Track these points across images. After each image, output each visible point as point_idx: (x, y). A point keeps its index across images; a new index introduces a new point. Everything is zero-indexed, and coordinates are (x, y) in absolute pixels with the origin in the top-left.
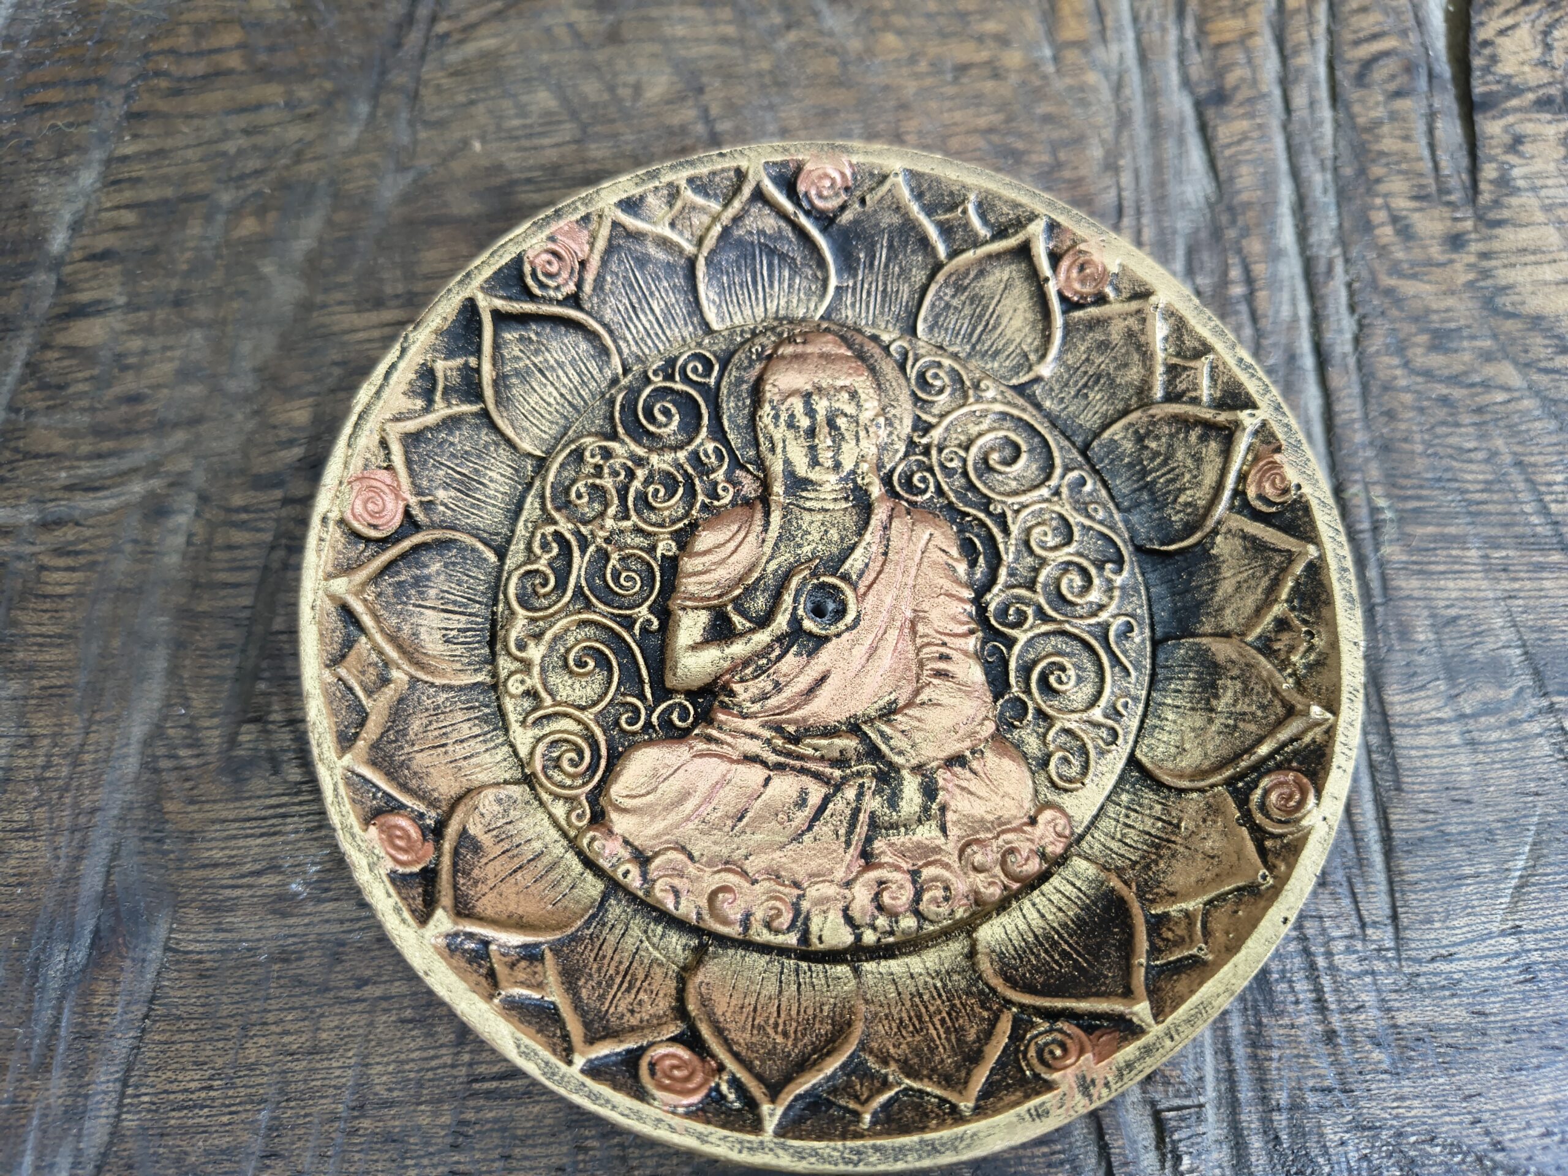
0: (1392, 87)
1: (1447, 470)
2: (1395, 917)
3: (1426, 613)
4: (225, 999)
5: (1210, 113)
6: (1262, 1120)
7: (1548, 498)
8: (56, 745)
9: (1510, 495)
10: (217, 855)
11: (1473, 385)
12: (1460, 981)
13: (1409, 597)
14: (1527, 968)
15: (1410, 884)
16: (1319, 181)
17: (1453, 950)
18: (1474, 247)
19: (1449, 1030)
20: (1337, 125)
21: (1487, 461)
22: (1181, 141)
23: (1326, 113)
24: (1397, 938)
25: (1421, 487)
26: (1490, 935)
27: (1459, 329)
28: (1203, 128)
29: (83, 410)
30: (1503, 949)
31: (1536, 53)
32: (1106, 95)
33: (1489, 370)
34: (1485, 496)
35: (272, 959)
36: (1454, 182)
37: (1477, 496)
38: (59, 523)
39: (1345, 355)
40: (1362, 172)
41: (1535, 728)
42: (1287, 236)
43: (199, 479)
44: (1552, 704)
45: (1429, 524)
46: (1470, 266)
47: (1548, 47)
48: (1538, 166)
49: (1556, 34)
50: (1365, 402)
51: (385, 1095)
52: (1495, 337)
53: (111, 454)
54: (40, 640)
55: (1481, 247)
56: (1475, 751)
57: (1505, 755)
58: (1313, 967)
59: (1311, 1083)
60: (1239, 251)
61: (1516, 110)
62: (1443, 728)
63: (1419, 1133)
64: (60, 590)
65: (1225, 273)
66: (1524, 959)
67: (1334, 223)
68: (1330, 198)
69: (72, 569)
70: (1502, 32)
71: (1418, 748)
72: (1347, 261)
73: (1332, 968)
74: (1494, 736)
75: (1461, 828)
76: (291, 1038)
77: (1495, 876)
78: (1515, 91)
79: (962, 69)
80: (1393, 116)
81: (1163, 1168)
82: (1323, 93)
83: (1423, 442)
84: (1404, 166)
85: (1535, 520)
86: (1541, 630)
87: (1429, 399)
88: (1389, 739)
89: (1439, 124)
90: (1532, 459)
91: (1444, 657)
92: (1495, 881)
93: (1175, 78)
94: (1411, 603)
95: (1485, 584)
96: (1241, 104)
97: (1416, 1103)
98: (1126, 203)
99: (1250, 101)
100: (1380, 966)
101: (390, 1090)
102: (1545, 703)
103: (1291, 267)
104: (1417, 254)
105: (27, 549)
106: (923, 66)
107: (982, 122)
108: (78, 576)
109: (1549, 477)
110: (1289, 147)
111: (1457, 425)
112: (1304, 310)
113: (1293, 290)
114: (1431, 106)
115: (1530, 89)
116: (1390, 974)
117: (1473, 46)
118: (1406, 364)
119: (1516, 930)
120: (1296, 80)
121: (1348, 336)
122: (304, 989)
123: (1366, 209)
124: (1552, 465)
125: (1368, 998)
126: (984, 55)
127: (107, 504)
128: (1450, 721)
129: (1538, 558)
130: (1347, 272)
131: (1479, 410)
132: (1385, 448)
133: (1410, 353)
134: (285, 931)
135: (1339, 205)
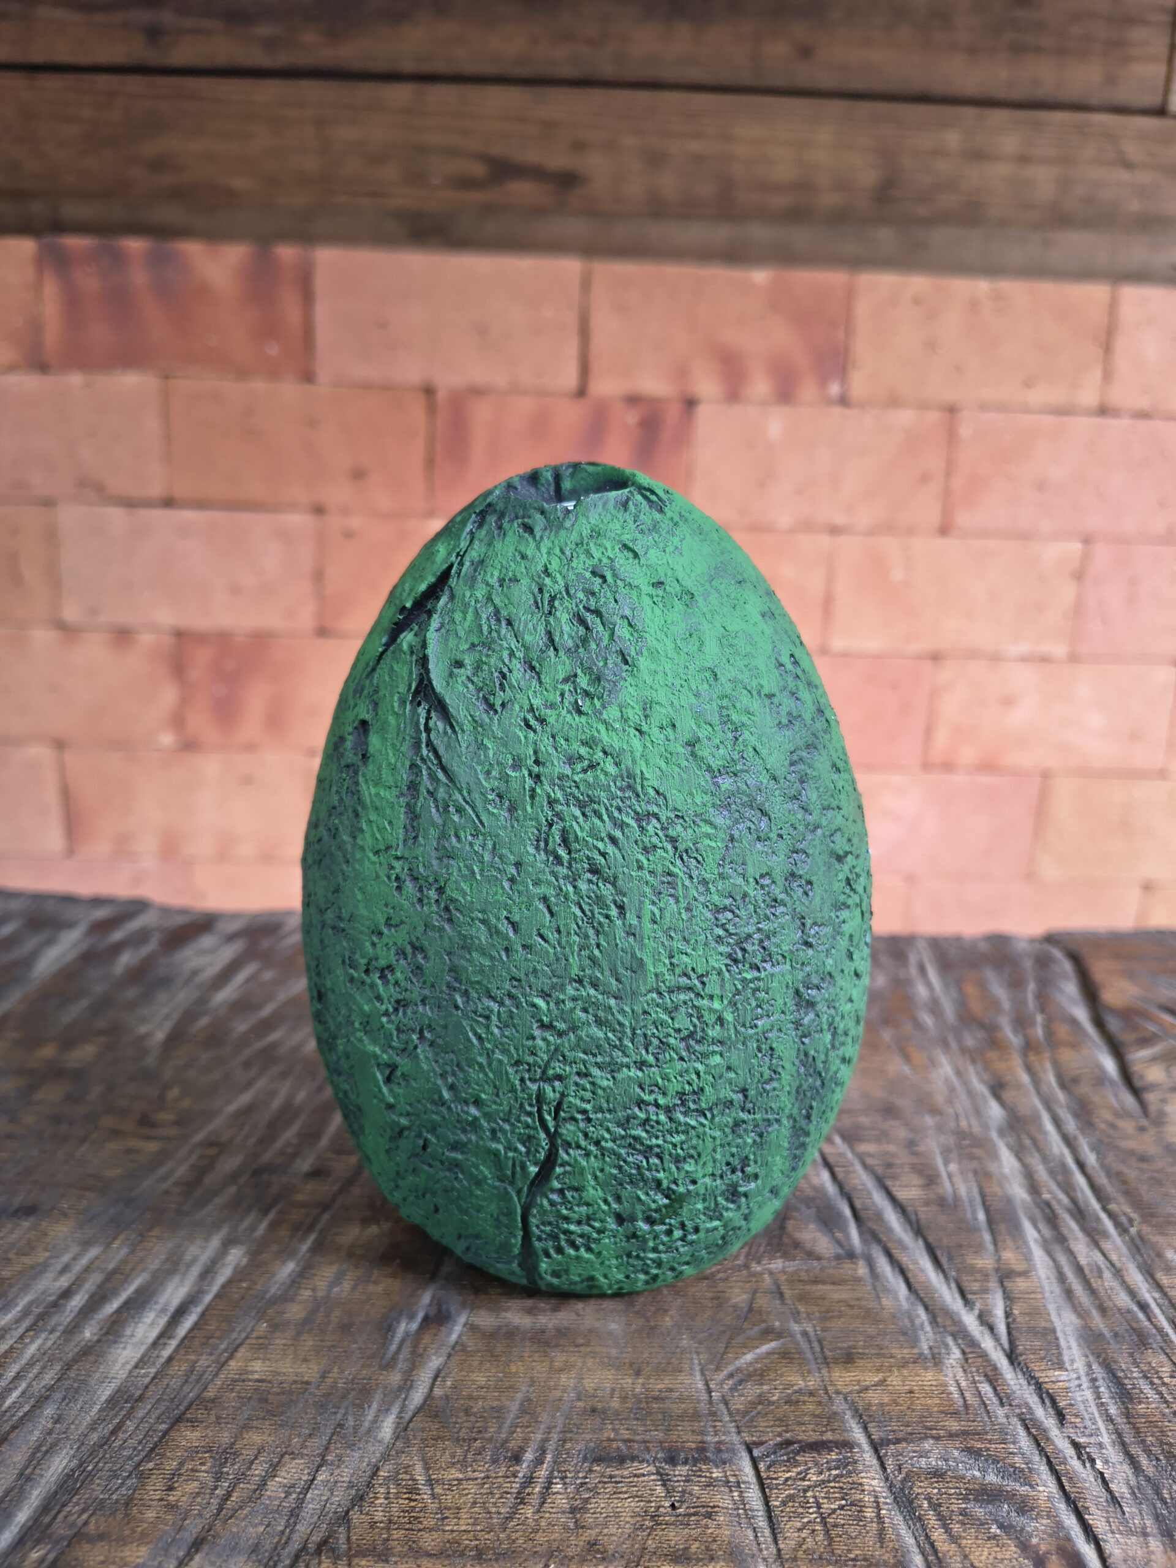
0: (1091, 1084)
5: (997, 1091)
6: (1144, 1451)
11: (1168, 1173)
16: (1062, 1111)
18: (1152, 1131)
20: (1066, 1095)
22: (985, 1098)
23: (1059, 1091)
27: (1153, 1156)
31: (1165, 1075)
32: (942, 1082)
36: (1134, 1112)
39: (1093, 1163)
40: (1084, 1108)
42: (1049, 1126)
46: (1152, 1136)
50: (1110, 1178)
55: (1156, 1130)
58: (1152, 1383)
60: (1026, 1132)
61: (1160, 1091)
67: (1074, 1124)
68: (1070, 1117)
70: (1145, 1069)
72: (1085, 1135)
73: (1164, 1384)
76: (537, 1364)
78: (1158, 1086)
80: (1095, 1092)
81: (1085, 1467)
82: (1056, 1085)
83: (1147, 1191)
84: (1106, 1106)
87: (1145, 1177)
88: (1164, 1294)
89: (1120, 1095)
93: (976, 1080)
96: (1013, 1087)
99: (1018, 1087)
103: (1055, 1136)
104: (1121, 1132)
110: (1042, 1100)
112: (1066, 1152)
113: (1059, 1143)
114: (1114, 1090)
115: (1166, 1085)
117: (1132, 1073)
118: (1128, 1166)
120: (1040, 1082)
121: (1093, 1158)
123: (1090, 1119)
130: (1086, 1138)
132: (1126, 1192)
133: (1128, 1163)
135: (1075, 1118)
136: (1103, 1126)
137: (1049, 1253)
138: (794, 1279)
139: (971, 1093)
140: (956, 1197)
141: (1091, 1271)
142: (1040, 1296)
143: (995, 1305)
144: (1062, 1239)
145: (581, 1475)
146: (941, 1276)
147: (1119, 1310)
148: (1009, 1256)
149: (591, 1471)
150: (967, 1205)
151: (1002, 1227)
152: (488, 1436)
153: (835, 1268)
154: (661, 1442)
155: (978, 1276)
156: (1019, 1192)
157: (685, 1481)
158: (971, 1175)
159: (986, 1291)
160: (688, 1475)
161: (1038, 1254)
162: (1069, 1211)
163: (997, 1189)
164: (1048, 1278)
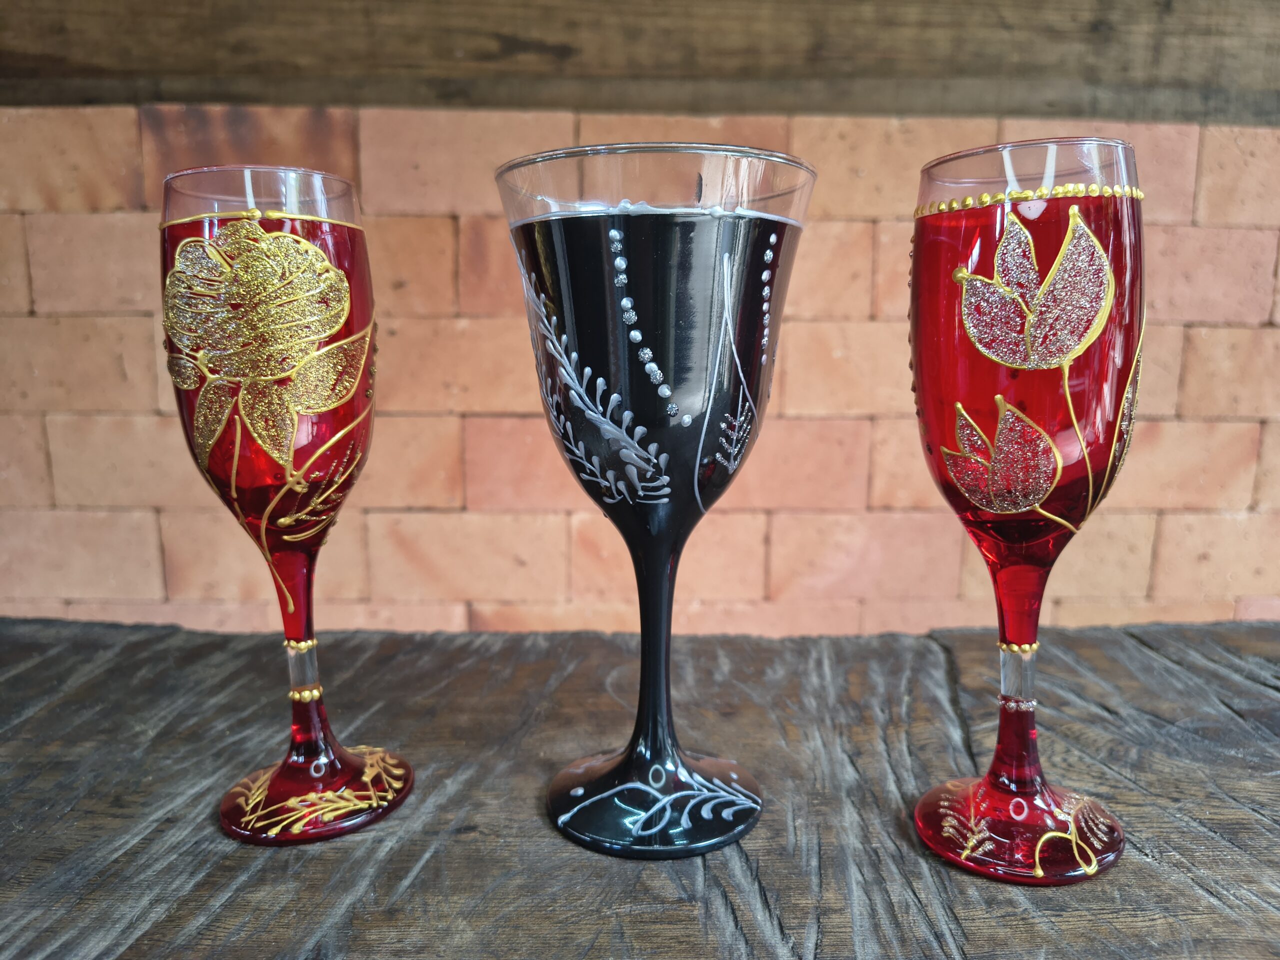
137: (867, 893)
138: (637, 920)
139: (831, 761)
140: (797, 847)
141: (900, 907)
142: (849, 930)
143: (808, 938)
144: (880, 881)
146: (767, 914)
147: (917, 940)
148: (830, 896)
150: (804, 853)
151: (830, 871)
153: (675, 910)
155: (799, 914)
156: (853, 841)
158: (814, 828)
159: (802, 926)
161: (857, 893)
162: (893, 857)
163: (834, 840)
164: (861, 915)
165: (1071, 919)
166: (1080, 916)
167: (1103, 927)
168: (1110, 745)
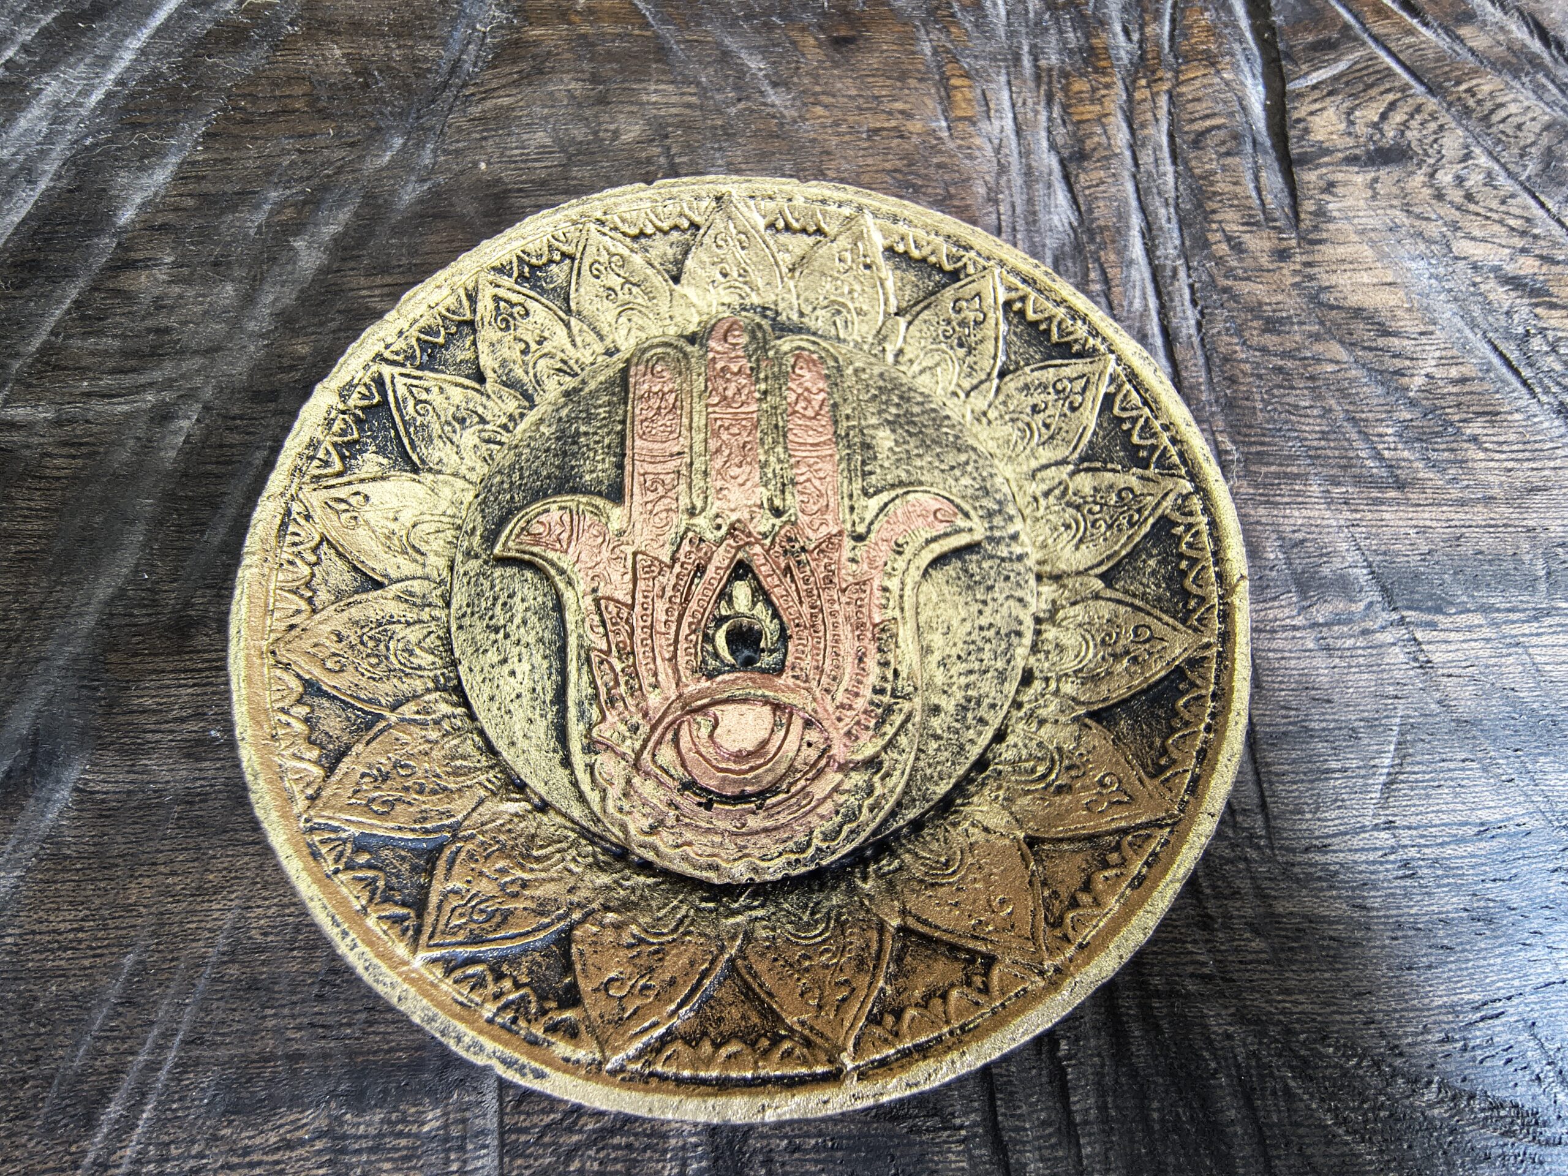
0: (1223, 150)
1: (1286, 422)
2: (1264, 806)
3: (1274, 536)
4: (119, 839)
5: (1072, 168)
6: (1140, 1006)
7: (1380, 446)
8: (17, 601)
9: (1346, 444)
10: (149, 702)
11: (1305, 358)
12: (1337, 873)
13: (1258, 523)
14: (1406, 864)
15: (1277, 774)
16: (1163, 214)
17: (1326, 841)
18: (1298, 258)
19: (1331, 923)
20: (1177, 175)
21: (1322, 417)
22: (1049, 186)
23: (1169, 169)
24: (1268, 826)
25: (1264, 435)
26: (1363, 829)
27: (1289, 317)
28: (1066, 177)
29: (114, 336)
30: (1378, 844)
31: (1343, 126)
32: (989, 152)
33: (1319, 348)
34: (1323, 443)
35: (176, 801)
36: (1278, 214)
37: (1315, 443)
38: (70, 421)
39: (1190, 337)
40: (1199, 205)
41: (1388, 637)
42: (1137, 250)
43: (208, 393)
44: (1403, 618)
45: (1272, 464)
46: (1295, 272)
47: (1351, 123)
48: (1349, 202)
49: (1357, 113)
50: (1209, 371)
51: (259, 938)
52: (1322, 323)
53: (133, 370)
54: (27, 513)
55: (1305, 258)
56: (1331, 656)
57: (1361, 660)
59: (1190, 969)
60: (1097, 260)
61: (1327, 164)
62: (1298, 634)
63: (1308, 1031)
64: (55, 473)
65: (1087, 275)
66: (1401, 855)
67: (1177, 242)
68: (1174, 225)
69: (74, 457)
70: (1312, 113)
71: (1274, 651)
72: (1189, 268)
74: (1349, 643)
75: (1324, 725)
76: (177, 879)
77: (1363, 772)
78: (1327, 152)
79: (876, 131)
80: (1224, 168)
82: (1166, 153)
83: (1263, 400)
84: (1236, 202)
85: (1370, 463)
86: (1385, 553)
87: (1266, 368)
89: (1263, 174)
90: (1364, 416)
91: (1294, 573)
92: (1363, 777)
93: (1045, 144)
94: (1259, 528)
95: (1328, 514)
96: (1098, 161)
97: (1301, 998)
98: (1004, 224)
99: (1107, 158)
100: (1254, 854)
101: (265, 934)
102: (1395, 616)
103: (1141, 273)
104: (1249, 263)
105: (36, 440)
106: (844, 128)
107: (888, 166)
108: (80, 462)
109: (1381, 430)
110: (1137, 190)
111: (1292, 388)
112: (1153, 303)
113: (1143, 289)
114: (1256, 162)
115: (1339, 150)
116: (1262, 862)
117: (1288, 123)
118: (1244, 343)
119: (1389, 825)
120: (1143, 145)
121: (1193, 322)
122: (201, 831)
123: (1204, 231)
124: (1382, 420)
125: (1245, 885)
126: (893, 123)
127: (119, 408)
128: (1304, 628)
129: (1375, 494)
130: (1189, 276)
131: (1312, 378)
132: (1230, 405)
133: (1247, 334)
134: (197, 774)
135: (1181, 230)
136: (1223, 248)
139: (1030, 175)
145: (196, 1149)
149: (215, 1138)
152: (45, 1069)
154: (351, 1054)
157: (371, 1150)
160: (380, 1135)
165: (1453, 636)
166: (1470, 628)
167: (1511, 660)
168: (1545, 140)
